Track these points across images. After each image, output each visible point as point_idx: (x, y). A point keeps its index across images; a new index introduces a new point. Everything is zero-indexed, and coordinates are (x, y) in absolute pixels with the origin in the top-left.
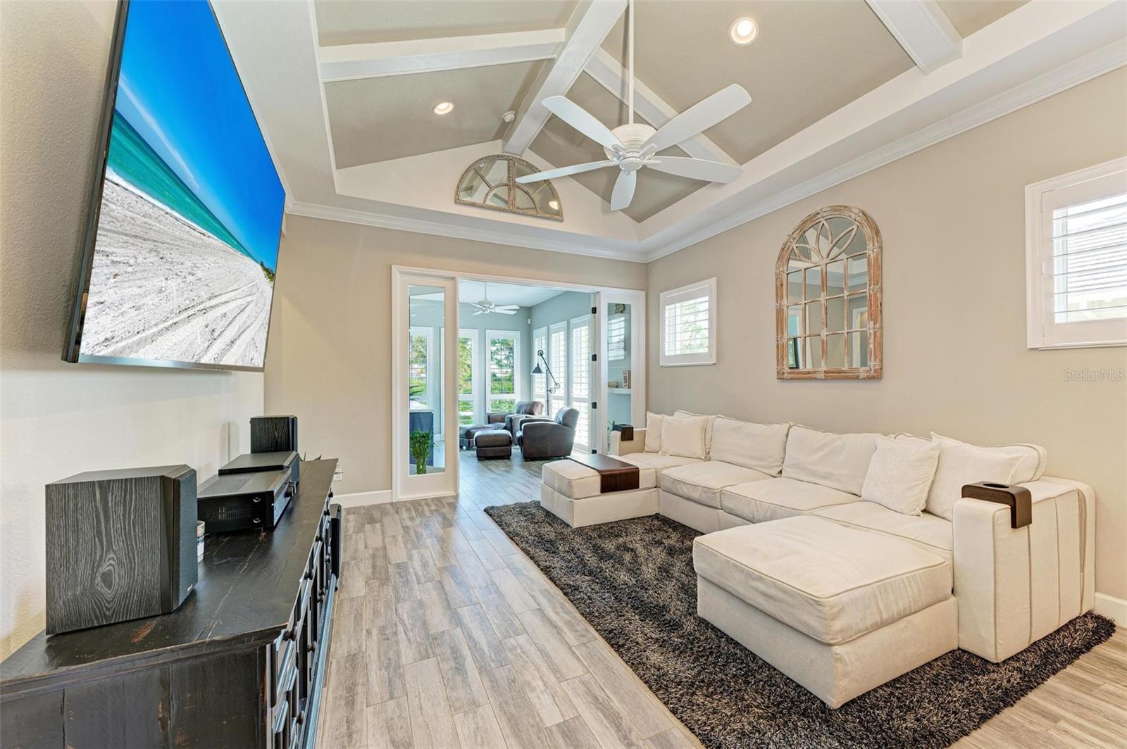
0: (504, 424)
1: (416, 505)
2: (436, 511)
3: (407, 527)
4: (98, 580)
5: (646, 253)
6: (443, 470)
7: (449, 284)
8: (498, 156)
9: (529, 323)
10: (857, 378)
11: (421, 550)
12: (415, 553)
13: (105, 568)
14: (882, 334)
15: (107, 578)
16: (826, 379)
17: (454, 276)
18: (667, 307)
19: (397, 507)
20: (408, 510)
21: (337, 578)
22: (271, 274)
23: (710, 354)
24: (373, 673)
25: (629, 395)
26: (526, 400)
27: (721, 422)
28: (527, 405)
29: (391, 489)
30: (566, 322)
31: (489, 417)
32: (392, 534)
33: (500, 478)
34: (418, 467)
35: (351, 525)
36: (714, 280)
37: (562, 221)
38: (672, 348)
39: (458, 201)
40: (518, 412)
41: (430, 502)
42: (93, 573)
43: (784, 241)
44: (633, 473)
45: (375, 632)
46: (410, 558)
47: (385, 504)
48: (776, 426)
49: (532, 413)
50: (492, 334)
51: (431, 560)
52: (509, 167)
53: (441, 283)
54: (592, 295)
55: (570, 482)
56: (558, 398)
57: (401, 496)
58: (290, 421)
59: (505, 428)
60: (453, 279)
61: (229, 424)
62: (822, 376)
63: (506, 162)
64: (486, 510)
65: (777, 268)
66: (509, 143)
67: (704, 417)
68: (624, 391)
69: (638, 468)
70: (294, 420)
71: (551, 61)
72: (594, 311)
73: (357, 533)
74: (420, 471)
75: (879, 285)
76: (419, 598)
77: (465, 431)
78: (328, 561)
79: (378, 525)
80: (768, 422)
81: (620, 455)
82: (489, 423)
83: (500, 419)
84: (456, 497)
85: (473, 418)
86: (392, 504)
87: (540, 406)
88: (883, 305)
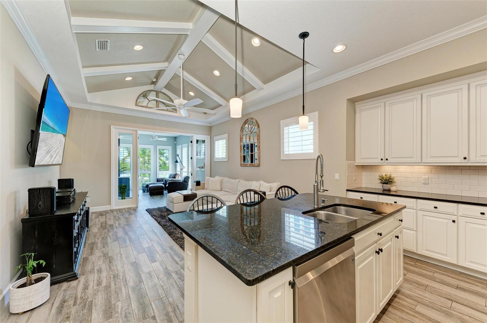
0: (163, 182)
1: (120, 210)
2: (128, 211)
3: (115, 216)
4: (38, 206)
5: (210, 123)
6: (132, 198)
7: (135, 132)
8: (152, 90)
9: (175, 143)
10: (255, 166)
11: (119, 221)
12: (117, 222)
13: (40, 204)
14: (260, 154)
15: (40, 206)
16: (250, 166)
17: (136, 130)
18: (216, 142)
19: (112, 211)
20: (117, 211)
21: (88, 228)
22: (65, 136)
23: (226, 158)
24: (99, 245)
25: (204, 171)
26: (174, 173)
27: (226, 179)
28: (173, 175)
29: (110, 205)
30: (187, 144)
31: (157, 180)
32: (109, 218)
33: (156, 201)
34: (122, 197)
35: (93, 217)
36: (227, 134)
37: (177, 113)
38: (218, 155)
39: (136, 105)
40: (170, 178)
41: (126, 209)
42: (37, 205)
43: (241, 126)
44: (195, 195)
45: (100, 239)
46: (115, 223)
47: (108, 210)
48: (237, 180)
49: (175, 178)
50: (159, 147)
51: (122, 223)
52: (156, 94)
53: (131, 132)
54: (191, 137)
55: (173, 198)
56: (185, 172)
57: (114, 206)
58: (72, 180)
59: (163, 184)
60: (136, 131)
61: (50, 181)
62: (248, 165)
63: (155, 92)
64: (146, 210)
65: (240, 133)
66: (157, 86)
67: (222, 178)
68: (203, 169)
69: (196, 194)
70: (73, 180)
71: (164, 70)
72: (191, 142)
73: (96, 218)
74: (122, 199)
75: (259, 141)
76: (116, 231)
77: (146, 185)
78: (85, 220)
79: (104, 216)
80: (235, 179)
81: (195, 191)
82: (157, 182)
83: (162, 180)
84: (137, 207)
85: (151, 181)
86: (110, 210)
87: (178, 175)
88: (260, 146)
